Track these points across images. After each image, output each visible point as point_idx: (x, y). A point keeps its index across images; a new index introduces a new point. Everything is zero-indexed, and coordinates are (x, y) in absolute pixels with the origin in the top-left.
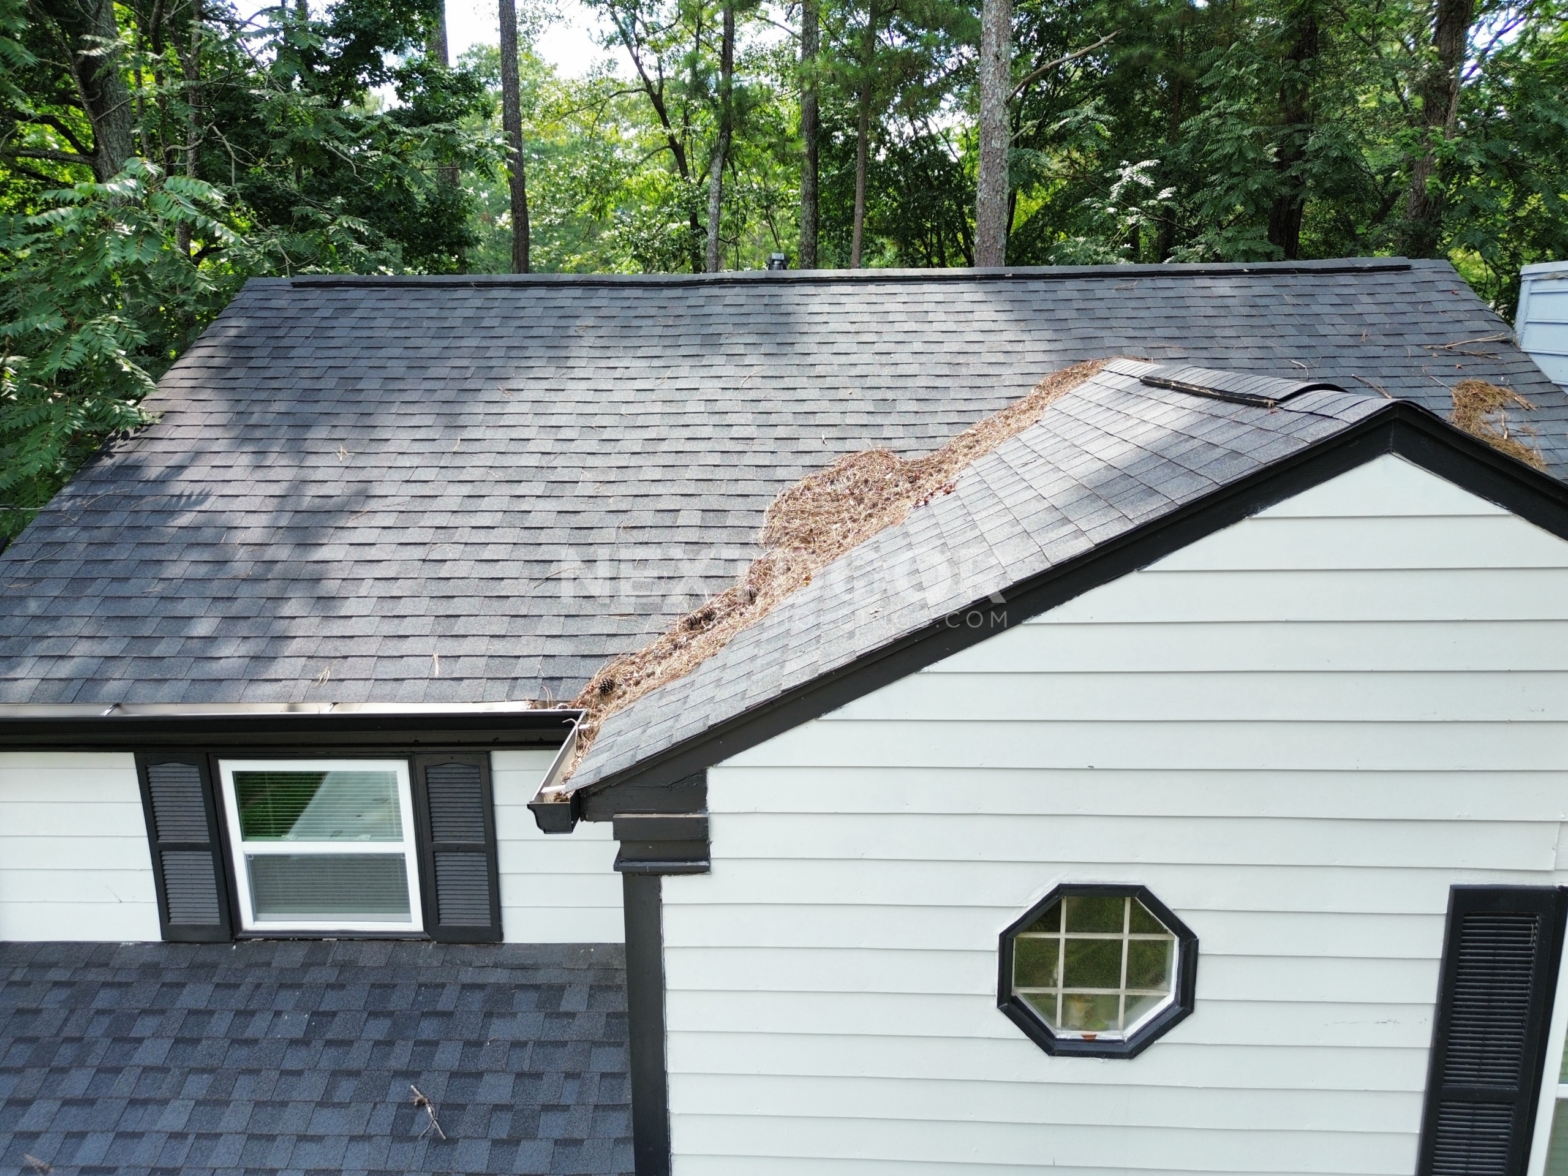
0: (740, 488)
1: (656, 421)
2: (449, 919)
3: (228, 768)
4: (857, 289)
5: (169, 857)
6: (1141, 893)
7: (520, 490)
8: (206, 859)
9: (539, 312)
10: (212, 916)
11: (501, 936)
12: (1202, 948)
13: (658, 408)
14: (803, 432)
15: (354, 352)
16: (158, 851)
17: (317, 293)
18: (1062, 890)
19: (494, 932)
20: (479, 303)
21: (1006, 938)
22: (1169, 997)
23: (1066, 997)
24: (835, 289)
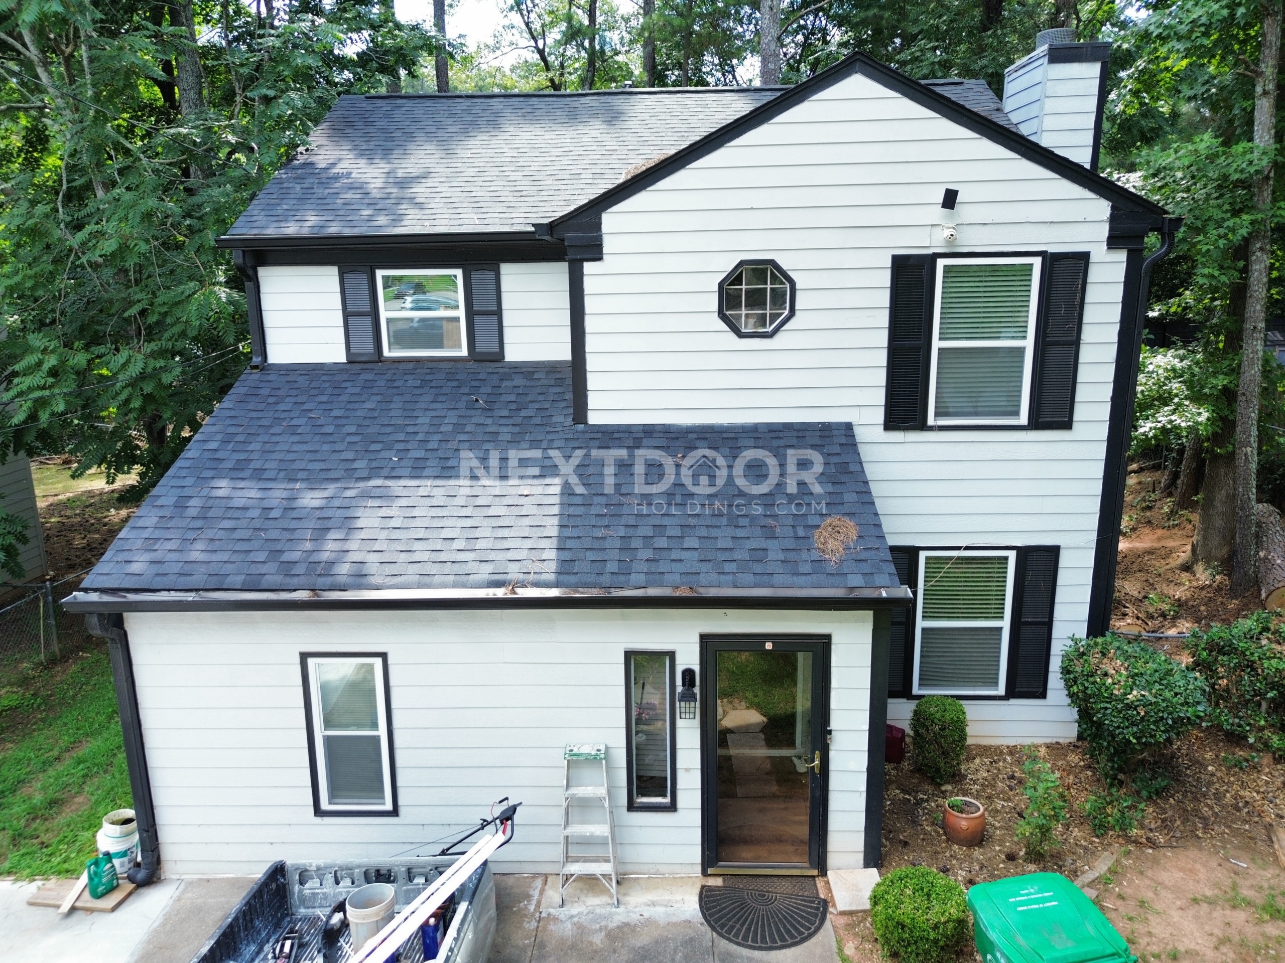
0: (611, 166)
1: (568, 145)
2: (480, 347)
3: (380, 274)
4: (671, 96)
5: (350, 319)
6: (772, 262)
7: (503, 169)
8: (368, 320)
9: (501, 107)
10: (370, 347)
11: (504, 357)
12: (798, 287)
13: (569, 140)
14: (641, 147)
15: (408, 123)
16: (347, 315)
17: (380, 101)
18: (742, 263)
19: (500, 355)
20: (469, 104)
21: (721, 285)
22: (786, 312)
23: (747, 316)
24: (658, 96)
